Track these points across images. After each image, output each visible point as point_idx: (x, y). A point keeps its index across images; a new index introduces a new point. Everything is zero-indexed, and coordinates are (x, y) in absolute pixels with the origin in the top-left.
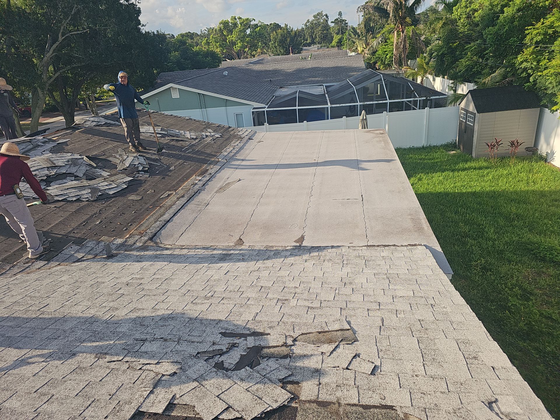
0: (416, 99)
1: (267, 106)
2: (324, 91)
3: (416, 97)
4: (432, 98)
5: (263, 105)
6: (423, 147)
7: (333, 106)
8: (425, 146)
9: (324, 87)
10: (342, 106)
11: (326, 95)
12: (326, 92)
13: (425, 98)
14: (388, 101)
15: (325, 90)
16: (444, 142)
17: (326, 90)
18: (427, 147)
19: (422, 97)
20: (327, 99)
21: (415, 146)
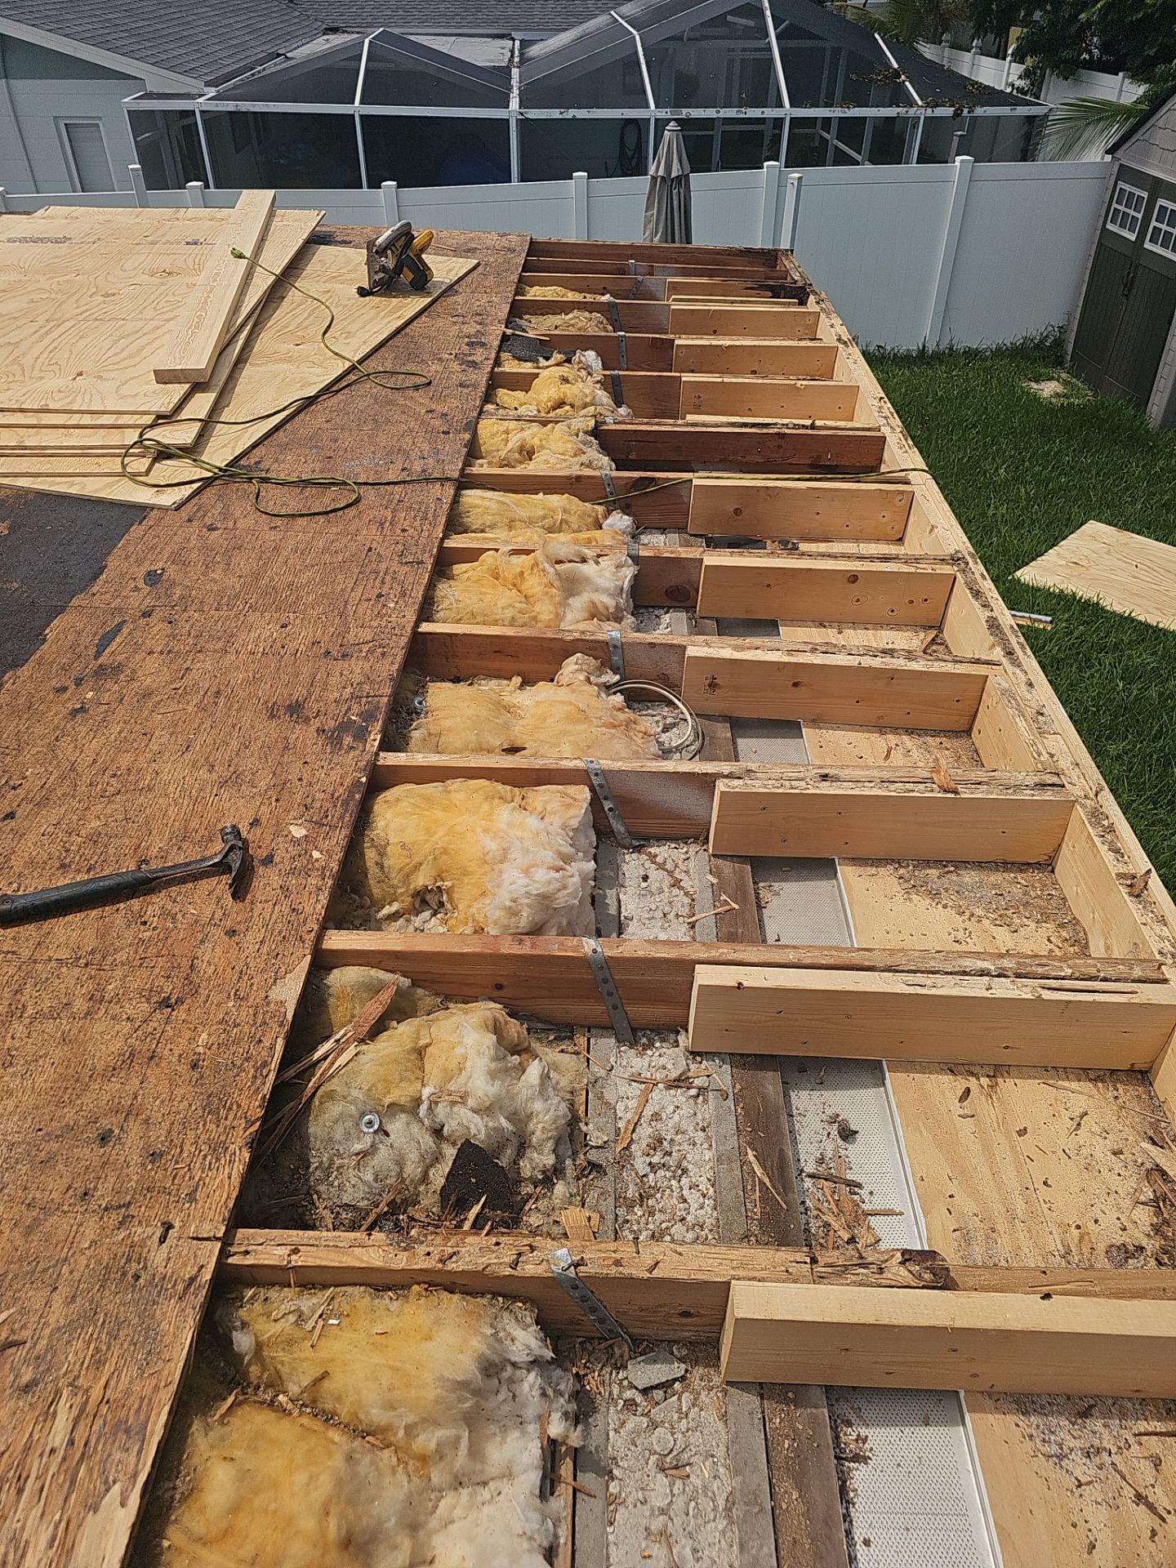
0: (912, 112)
1: (212, 92)
2: (512, 56)
3: (910, 103)
4: (979, 111)
5: (191, 84)
6: (922, 352)
7: (534, 114)
8: (931, 347)
9: (517, 43)
10: (574, 119)
11: (515, 72)
12: (516, 60)
13: (948, 111)
14: (787, 111)
15: (517, 53)
16: (1010, 336)
17: (521, 55)
18: (938, 357)
19: (937, 106)
20: (510, 88)
21: (888, 348)
